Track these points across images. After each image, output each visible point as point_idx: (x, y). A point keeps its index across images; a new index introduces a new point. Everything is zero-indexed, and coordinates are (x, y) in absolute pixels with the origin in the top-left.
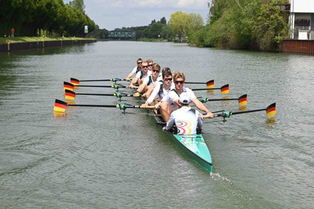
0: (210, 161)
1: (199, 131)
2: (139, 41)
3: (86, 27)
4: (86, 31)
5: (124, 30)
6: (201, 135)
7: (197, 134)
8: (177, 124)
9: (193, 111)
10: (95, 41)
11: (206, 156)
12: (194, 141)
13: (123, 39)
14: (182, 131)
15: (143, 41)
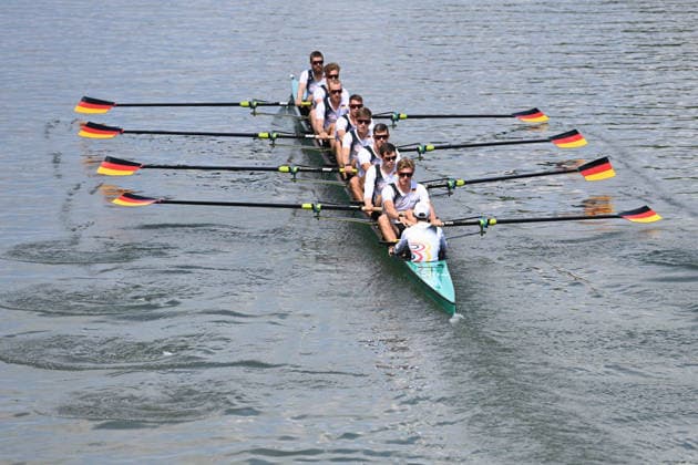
0: (452, 299)
1: (442, 255)
6: (444, 263)
7: (439, 260)
8: (411, 247)
9: (434, 228)
11: (448, 293)
12: (434, 273)
14: (417, 258)
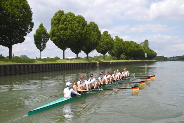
2: (179, 61)
3: (146, 54)
4: (146, 57)
5: (174, 57)
9: (69, 89)
10: (157, 62)
13: (173, 60)
14: (65, 96)
15: (181, 61)
